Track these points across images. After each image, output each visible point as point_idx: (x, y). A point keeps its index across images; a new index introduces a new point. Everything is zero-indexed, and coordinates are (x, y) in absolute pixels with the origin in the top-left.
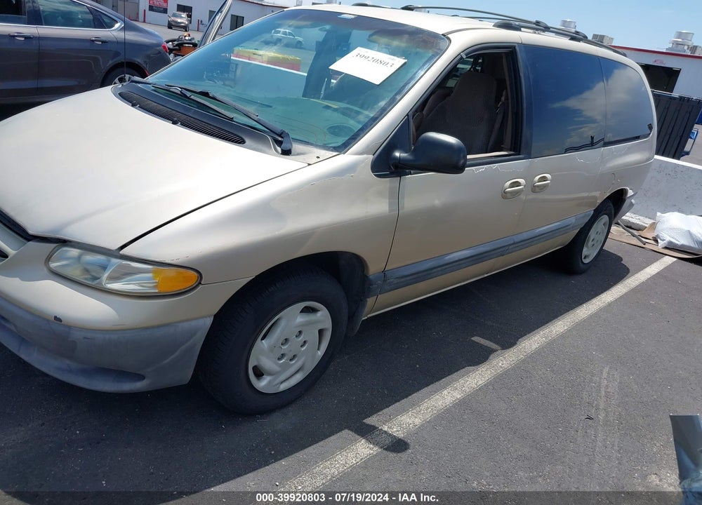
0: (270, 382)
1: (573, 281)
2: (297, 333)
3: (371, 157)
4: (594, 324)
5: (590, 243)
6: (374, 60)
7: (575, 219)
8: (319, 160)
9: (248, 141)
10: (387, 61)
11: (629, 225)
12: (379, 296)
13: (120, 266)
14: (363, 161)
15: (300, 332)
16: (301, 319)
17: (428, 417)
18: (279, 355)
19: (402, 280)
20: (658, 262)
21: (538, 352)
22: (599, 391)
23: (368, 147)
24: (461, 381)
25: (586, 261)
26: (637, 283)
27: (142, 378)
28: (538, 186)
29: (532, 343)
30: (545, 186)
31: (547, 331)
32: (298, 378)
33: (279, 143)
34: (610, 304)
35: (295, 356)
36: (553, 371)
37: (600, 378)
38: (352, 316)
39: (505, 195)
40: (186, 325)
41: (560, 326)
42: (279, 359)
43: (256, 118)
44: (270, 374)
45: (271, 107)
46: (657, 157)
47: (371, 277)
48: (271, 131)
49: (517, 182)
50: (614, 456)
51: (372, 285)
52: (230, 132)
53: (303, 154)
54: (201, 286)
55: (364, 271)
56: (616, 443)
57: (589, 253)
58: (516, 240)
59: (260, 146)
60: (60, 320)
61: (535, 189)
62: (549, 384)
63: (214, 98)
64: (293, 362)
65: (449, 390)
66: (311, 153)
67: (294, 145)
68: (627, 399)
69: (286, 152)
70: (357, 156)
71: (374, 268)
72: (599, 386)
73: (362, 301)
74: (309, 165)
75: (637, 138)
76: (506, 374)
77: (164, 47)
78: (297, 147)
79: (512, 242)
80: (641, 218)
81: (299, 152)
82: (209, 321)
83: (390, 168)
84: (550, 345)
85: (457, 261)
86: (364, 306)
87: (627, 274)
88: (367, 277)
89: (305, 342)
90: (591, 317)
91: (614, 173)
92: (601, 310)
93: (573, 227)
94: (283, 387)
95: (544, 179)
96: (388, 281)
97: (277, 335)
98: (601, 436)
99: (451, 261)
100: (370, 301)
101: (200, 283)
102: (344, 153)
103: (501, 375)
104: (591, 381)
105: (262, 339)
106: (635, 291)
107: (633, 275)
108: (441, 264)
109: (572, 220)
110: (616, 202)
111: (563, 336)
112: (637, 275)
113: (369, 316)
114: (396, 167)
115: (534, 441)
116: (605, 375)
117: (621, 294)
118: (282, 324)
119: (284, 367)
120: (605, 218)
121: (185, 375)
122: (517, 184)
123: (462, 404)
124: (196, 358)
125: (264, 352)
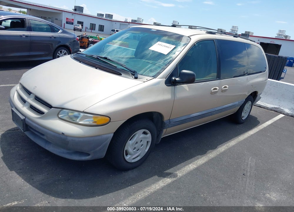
0: (130, 158)
1: (238, 127)
2: (140, 141)
3: (165, 79)
4: (245, 142)
5: (245, 111)
6: (165, 46)
7: (238, 102)
8: (147, 80)
9: (123, 75)
10: (169, 46)
11: (260, 106)
12: (168, 129)
13: (84, 116)
14: (162, 81)
15: (141, 140)
16: (142, 136)
17: (184, 173)
18: (134, 148)
19: (176, 123)
20: (271, 120)
21: (225, 152)
22: (247, 165)
23: (163, 76)
24: (196, 162)
25: (243, 119)
26: (263, 128)
27: (89, 155)
28: (224, 90)
29: (222, 148)
30: (226, 90)
31: (228, 144)
32: (139, 158)
33: (134, 75)
34: (252, 135)
35: (138, 149)
36: (230, 158)
37: (248, 161)
38: (158, 136)
39: (212, 93)
40: (105, 136)
41: (232, 143)
42: (134, 149)
43: (125, 67)
44: (130, 154)
45: (128, 62)
46: (269, 79)
47: (165, 122)
48: (131, 71)
49: (216, 88)
50: (253, 187)
51: (165, 124)
52: (116, 72)
53: (142, 78)
54: (110, 123)
55: (162, 119)
56: (254, 183)
57: (244, 115)
58: (216, 110)
59: (127, 76)
60: (64, 134)
61: (223, 91)
62: (229, 163)
63: (109, 60)
64: (138, 151)
65: (192, 164)
66: (144, 78)
67: (138, 75)
68: (258, 168)
69: (136, 78)
70: (160, 79)
71: (166, 119)
72: (248, 164)
73: (161, 130)
74: (144, 82)
75: (261, 72)
76: (212, 159)
77: (77, 39)
78: (139, 76)
79: (215, 110)
80: (265, 103)
81: (140, 78)
82: (112, 135)
83: (171, 83)
84: (230, 149)
85: (195, 117)
86: (162, 132)
87: (259, 124)
88: (164, 122)
89: (142, 145)
90: (245, 140)
91: (252, 85)
92: (248, 137)
93: (237, 105)
94: (133, 161)
95: (226, 87)
96: (171, 123)
97: (135, 139)
98: (248, 180)
99: (193, 116)
100: (164, 130)
101: (110, 121)
102: (156, 78)
103: (211, 160)
104: (244, 162)
105: (130, 140)
106: (261, 130)
107: (261, 124)
108: (190, 117)
109: (237, 103)
110: (254, 96)
111: (234, 146)
112: (262, 125)
113: (164, 136)
114: (173, 83)
115: (223, 182)
116: (250, 160)
117: (256, 131)
118: (137, 136)
119: (135, 153)
120: (250, 103)
121: (103, 154)
122: (216, 89)
123: (197, 169)
124: (107, 148)
125: (130, 146)
